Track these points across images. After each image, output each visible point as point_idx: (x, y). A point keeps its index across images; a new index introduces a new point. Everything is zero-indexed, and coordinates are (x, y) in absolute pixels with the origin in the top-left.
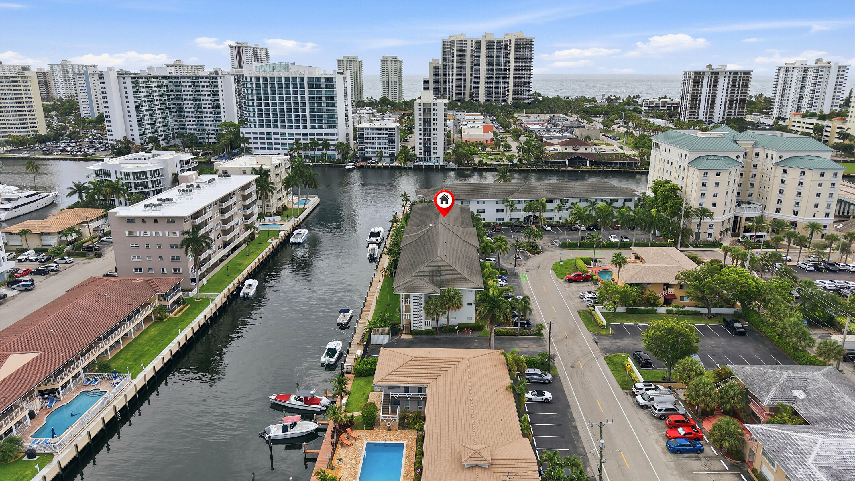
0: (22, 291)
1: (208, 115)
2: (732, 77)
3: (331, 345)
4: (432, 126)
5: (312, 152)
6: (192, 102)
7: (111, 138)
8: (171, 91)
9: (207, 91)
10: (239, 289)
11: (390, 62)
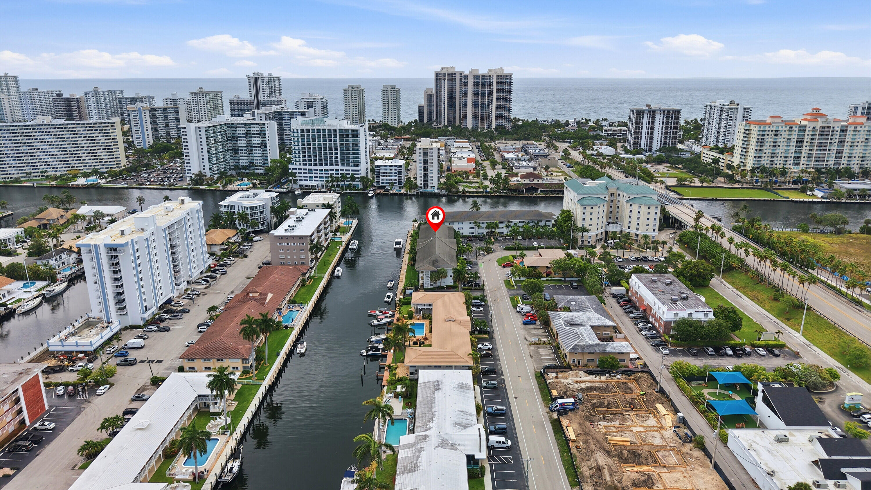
0: (222, 274)
1: (257, 152)
2: (666, 114)
3: (389, 294)
4: (429, 165)
5: (343, 183)
6: (245, 142)
7: (189, 172)
8: (229, 134)
9: (257, 134)
10: (333, 272)
11: (389, 92)
